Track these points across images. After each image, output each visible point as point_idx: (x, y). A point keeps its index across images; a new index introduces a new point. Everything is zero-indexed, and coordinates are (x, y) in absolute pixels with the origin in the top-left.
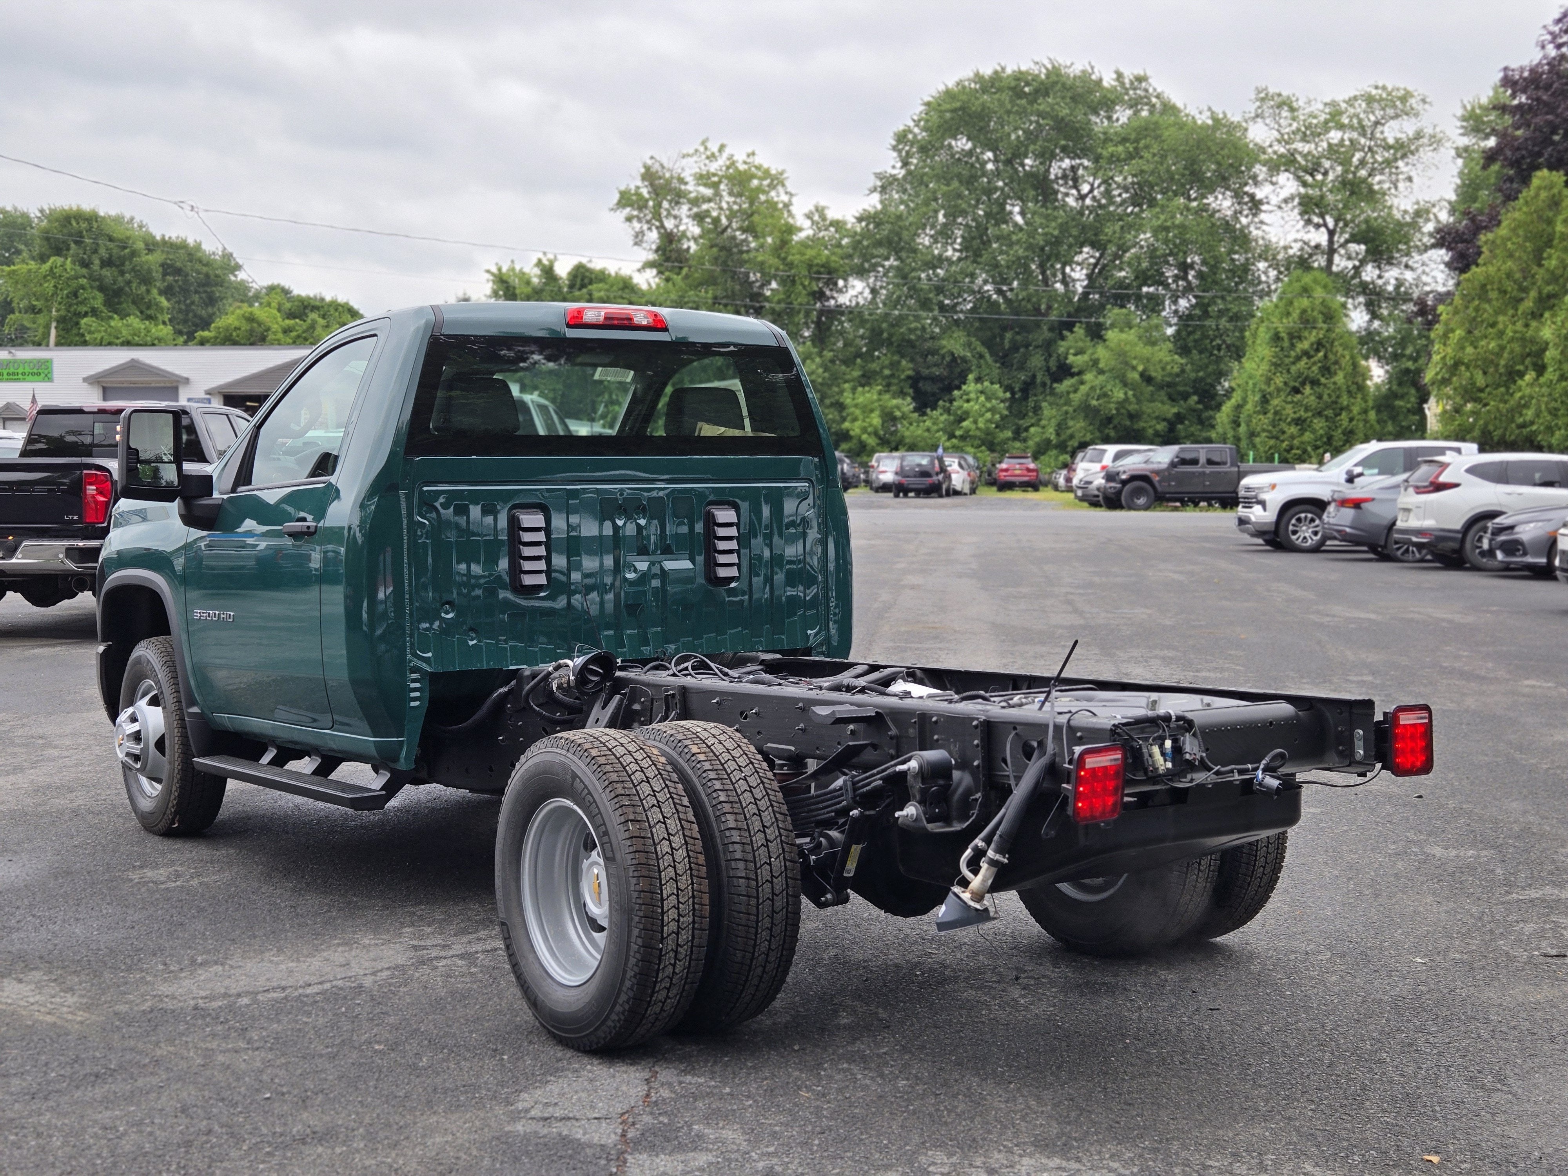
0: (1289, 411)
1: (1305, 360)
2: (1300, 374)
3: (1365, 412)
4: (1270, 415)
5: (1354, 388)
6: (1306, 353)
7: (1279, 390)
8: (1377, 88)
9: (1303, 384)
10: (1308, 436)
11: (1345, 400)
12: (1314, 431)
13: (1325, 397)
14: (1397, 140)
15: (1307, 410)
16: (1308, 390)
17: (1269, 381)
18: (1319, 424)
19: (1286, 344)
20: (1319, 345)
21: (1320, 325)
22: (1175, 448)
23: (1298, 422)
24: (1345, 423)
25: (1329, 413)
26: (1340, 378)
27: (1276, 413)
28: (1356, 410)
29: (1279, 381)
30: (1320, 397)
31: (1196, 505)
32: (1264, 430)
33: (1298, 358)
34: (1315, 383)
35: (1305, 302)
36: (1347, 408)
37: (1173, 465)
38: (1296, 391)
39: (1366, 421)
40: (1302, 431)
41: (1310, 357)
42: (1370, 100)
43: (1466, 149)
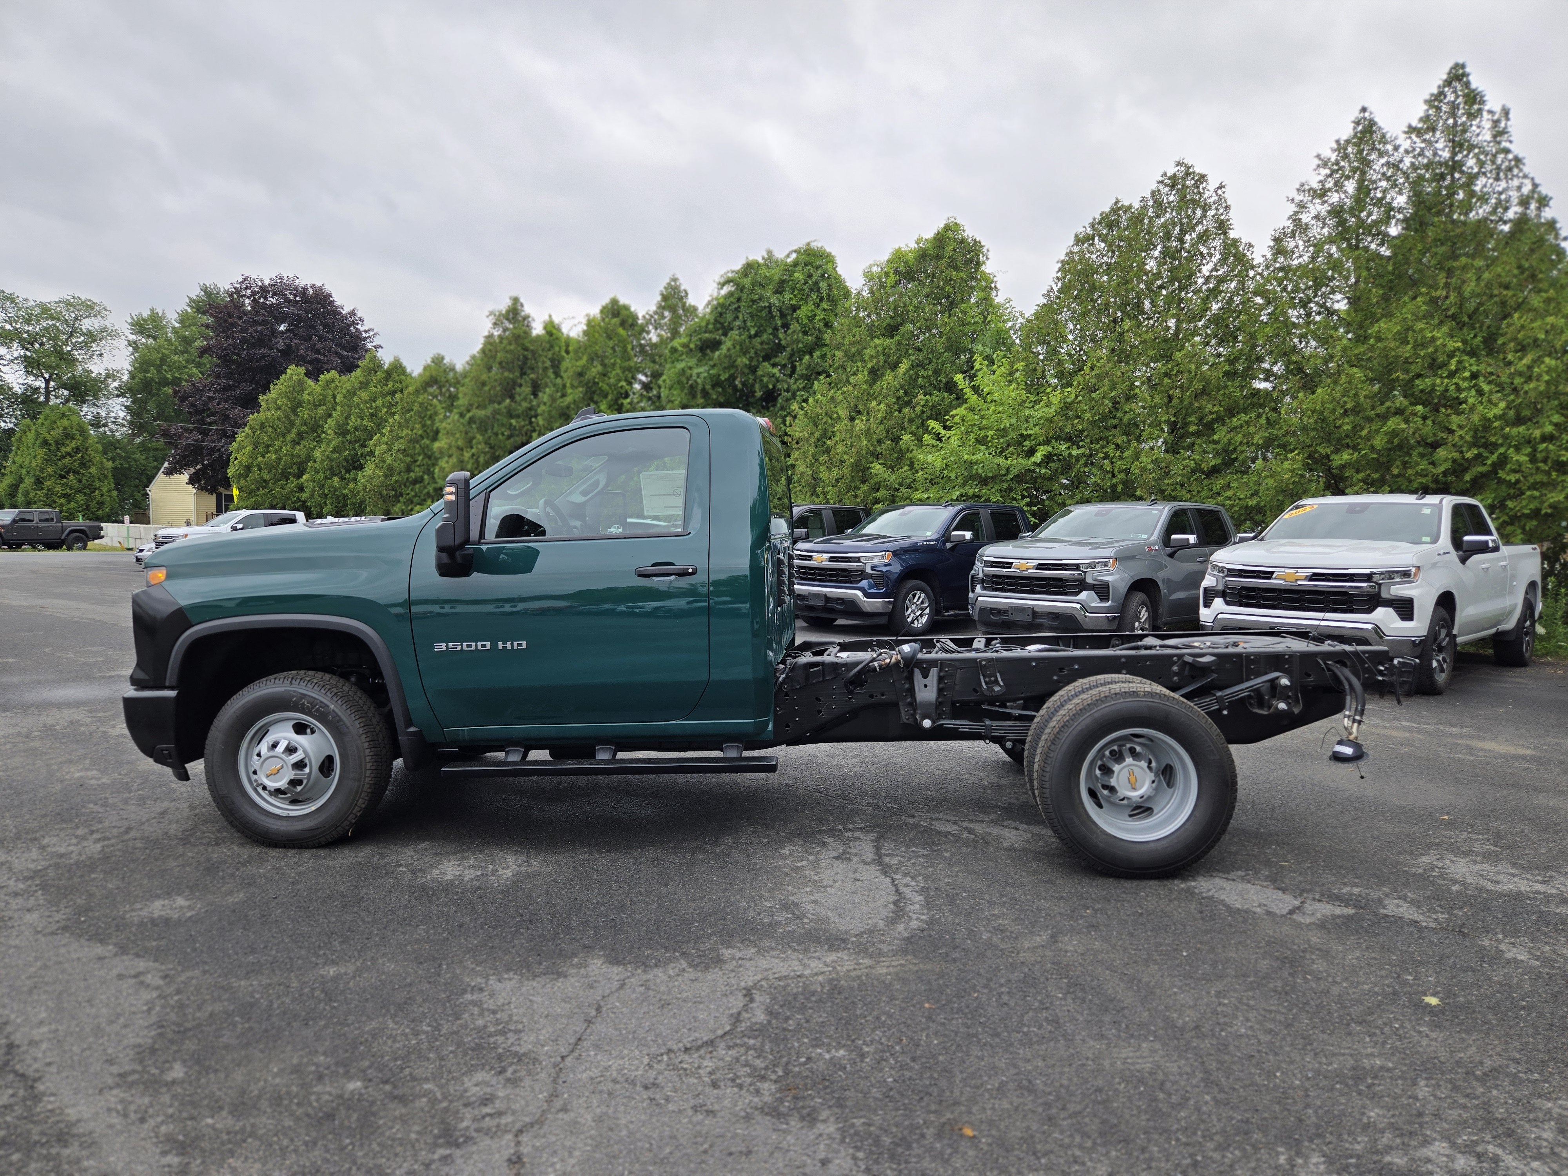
0: (58, 488)
1: (68, 458)
2: (65, 467)
3: (110, 491)
4: (45, 491)
5: (101, 477)
6: (68, 454)
7: (51, 476)
8: (74, 298)
9: (68, 472)
10: (73, 505)
11: (97, 484)
12: (77, 502)
13: (84, 481)
14: (90, 331)
15: (71, 489)
16: (71, 477)
17: (42, 470)
18: (80, 497)
19: (53, 448)
20: (77, 450)
21: (78, 437)
22: (17, 510)
23: (65, 496)
24: (98, 498)
25: (87, 491)
26: (93, 470)
27: (49, 490)
28: (104, 490)
29: (50, 470)
30: (80, 481)
31: (34, 548)
32: (40, 501)
33: (63, 457)
34: (76, 472)
35: (66, 422)
36: (99, 489)
37: (14, 521)
38: (62, 477)
39: (111, 497)
40: (69, 502)
41: (72, 457)
42: (68, 304)
43: (135, 342)
